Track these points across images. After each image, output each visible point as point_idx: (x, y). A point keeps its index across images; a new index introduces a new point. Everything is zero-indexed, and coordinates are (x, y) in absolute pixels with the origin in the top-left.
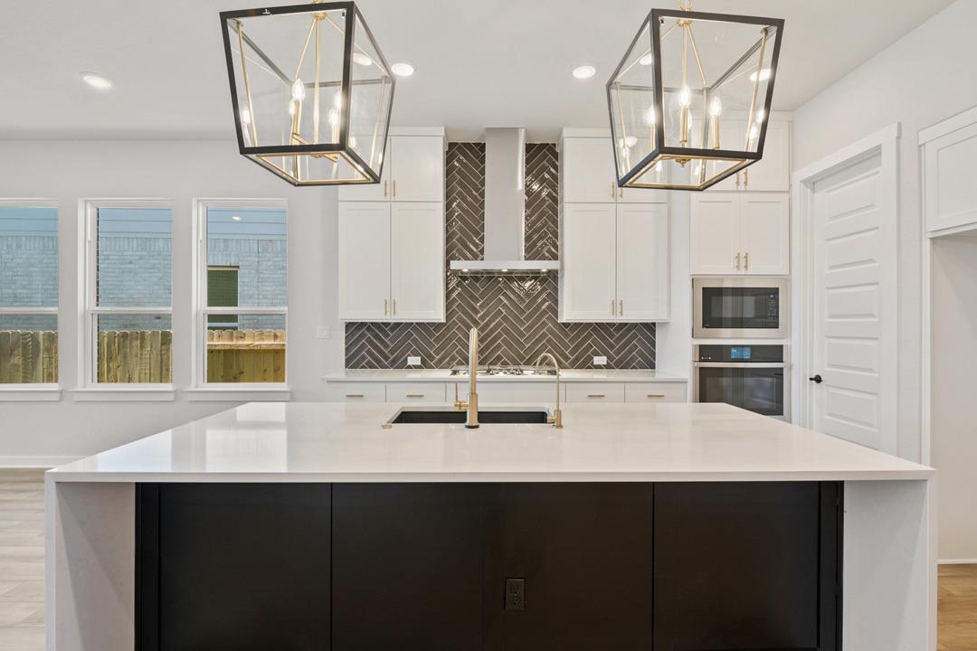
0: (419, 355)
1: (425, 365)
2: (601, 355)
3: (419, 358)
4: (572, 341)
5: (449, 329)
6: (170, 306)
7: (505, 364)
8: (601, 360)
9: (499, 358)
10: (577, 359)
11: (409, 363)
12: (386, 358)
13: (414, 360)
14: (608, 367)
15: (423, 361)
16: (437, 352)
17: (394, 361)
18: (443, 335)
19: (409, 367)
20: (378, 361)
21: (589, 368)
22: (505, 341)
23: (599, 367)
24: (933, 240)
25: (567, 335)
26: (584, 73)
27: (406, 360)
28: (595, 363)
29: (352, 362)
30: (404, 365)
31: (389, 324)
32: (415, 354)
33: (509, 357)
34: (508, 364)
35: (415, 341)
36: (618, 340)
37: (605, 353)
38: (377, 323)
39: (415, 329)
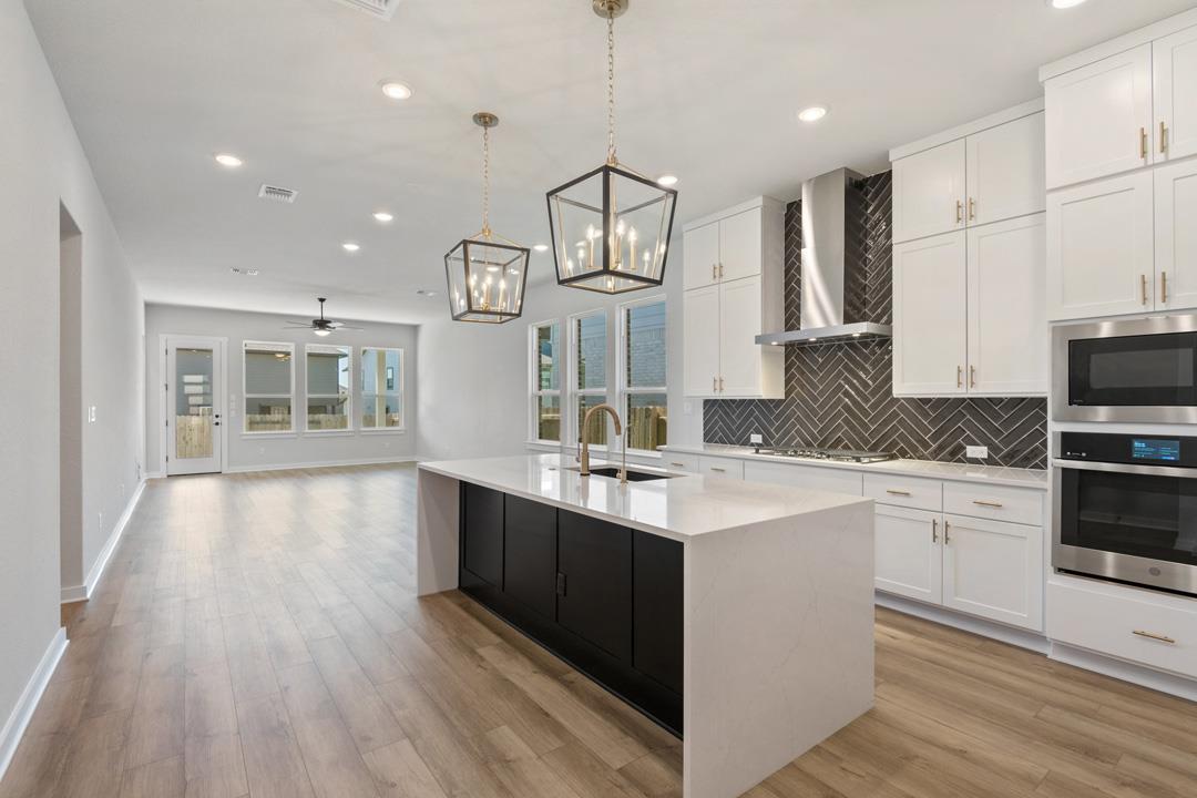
0: (761, 433)
1: (766, 444)
2: (978, 445)
3: (760, 436)
4: (933, 423)
5: (788, 406)
6: (604, 386)
8: (979, 452)
10: (941, 448)
11: (752, 441)
12: (734, 435)
13: (756, 438)
14: (989, 461)
15: (765, 440)
16: (777, 431)
17: (740, 438)
18: (783, 412)
19: (752, 445)
21: (959, 461)
22: (847, 421)
23: (975, 461)
25: (926, 415)
27: (749, 438)
28: (969, 455)
29: (710, 437)
30: (746, 443)
32: (758, 432)
33: (852, 440)
34: (850, 448)
35: (757, 418)
36: (1007, 423)
37: (986, 442)
39: (756, 406)
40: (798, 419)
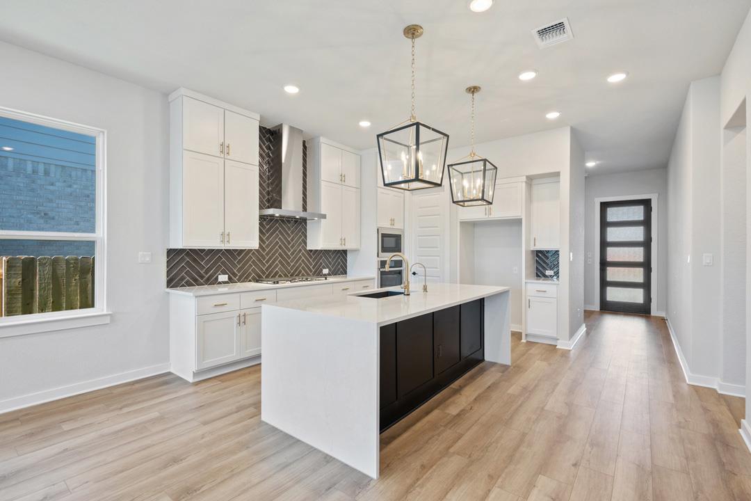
0: (227, 274)
1: (231, 280)
2: (326, 268)
3: (227, 276)
4: (313, 261)
5: (247, 254)
7: (280, 276)
8: (326, 271)
9: (277, 273)
10: (315, 272)
11: (220, 280)
12: (202, 277)
13: (223, 278)
14: (329, 274)
15: (230, 278)
16: (239, 271)
17: (208, 279)
18: (243, 258)
19: (220, 283)
20: (195, 280)
22: (280, 262)
24: (461, 222)
25: (311, 258)
26: (365, 124)
27: (217, 278)
28: (324, 273)
29: (173, 282)
30: (215, 282)
31: (204, 250)
32: (224, 273)
35: (223, 263)
36: (333, 259)
37: (328, 267)
38: (195, 250)
39: (223, 254)
40: (254, 262)
